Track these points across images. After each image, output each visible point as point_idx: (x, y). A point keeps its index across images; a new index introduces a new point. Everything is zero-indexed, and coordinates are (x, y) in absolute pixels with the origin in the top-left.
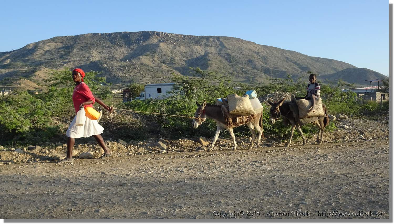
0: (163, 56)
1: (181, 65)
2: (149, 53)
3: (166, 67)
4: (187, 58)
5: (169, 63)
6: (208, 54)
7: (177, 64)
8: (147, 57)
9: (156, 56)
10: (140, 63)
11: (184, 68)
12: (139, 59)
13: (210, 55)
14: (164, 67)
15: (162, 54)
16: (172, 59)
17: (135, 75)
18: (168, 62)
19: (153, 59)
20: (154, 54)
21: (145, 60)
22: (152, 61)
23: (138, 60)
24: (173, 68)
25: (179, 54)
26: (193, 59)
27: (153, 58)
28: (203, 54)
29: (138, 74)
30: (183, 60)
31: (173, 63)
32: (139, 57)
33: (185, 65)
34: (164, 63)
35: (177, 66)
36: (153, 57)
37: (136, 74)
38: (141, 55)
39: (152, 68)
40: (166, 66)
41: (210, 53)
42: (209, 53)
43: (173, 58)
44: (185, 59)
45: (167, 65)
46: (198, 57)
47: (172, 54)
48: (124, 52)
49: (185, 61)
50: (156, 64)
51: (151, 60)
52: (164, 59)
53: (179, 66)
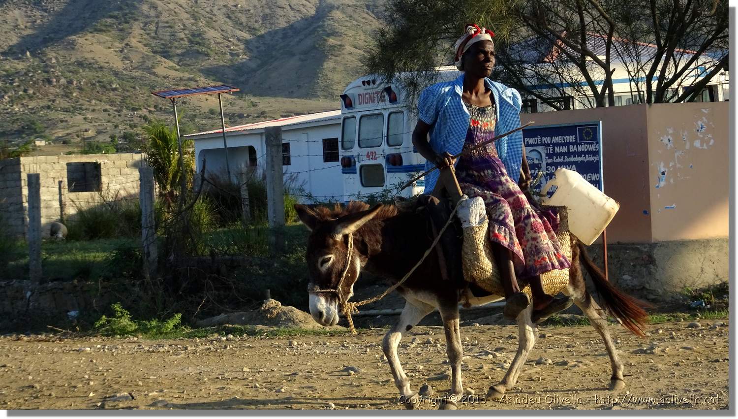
0: (160, 31)
1: (228, 57)
2: (109, 20)
3: (171, 68)
4: (251, 30)
5: (183, 55)
6: (330, 12)
7: (212, 54)
8: (103, 37)
9: (137, 29)
10: (73, 60)
11: (239, 69)
12: (72, 46)
13: (337, 14)
14: (166, 68)
15: (157, 23)
16: (196, 38)
17: (49, 107)
18: (179, 51)
19: (125, 42)
20: (127, 22)
21: (92, 48)
22: (122, 51)
23: (67, 49)
24: (200, 71)
25: (221, 18)
26: (276, 32)
27: (122, 39)
28: (312, 12)
29: (62, 103)
30: (239, 40)
31: (198, 52)
32: (74, 37)
33: (243, 58)
34: (166, 54)
35: (212, 62)
36: (123, 34)
37: (54, 101)
38: (80, 29)
39: (116, 74)
40: (171, 64)
41: (338, 8)
42: (332, 8)
43: (199, 35)
44: (246, 36)
45: (176, 59)
46: (292, 26)
47: (195, 18)
48: (19, 22)
49: (247, 42)
50: (136, 59)
51: (118, 45)
52: (168, 38)
53: (222, 63)
